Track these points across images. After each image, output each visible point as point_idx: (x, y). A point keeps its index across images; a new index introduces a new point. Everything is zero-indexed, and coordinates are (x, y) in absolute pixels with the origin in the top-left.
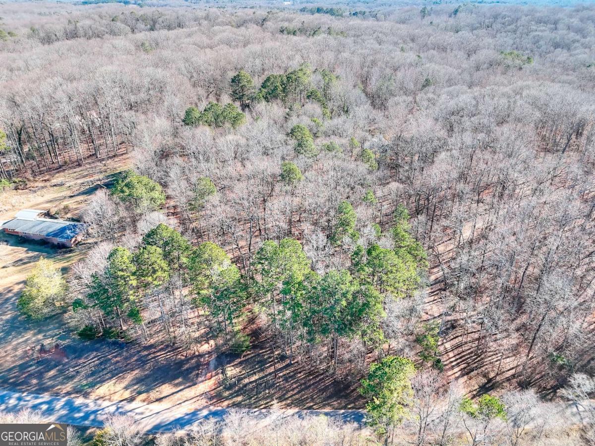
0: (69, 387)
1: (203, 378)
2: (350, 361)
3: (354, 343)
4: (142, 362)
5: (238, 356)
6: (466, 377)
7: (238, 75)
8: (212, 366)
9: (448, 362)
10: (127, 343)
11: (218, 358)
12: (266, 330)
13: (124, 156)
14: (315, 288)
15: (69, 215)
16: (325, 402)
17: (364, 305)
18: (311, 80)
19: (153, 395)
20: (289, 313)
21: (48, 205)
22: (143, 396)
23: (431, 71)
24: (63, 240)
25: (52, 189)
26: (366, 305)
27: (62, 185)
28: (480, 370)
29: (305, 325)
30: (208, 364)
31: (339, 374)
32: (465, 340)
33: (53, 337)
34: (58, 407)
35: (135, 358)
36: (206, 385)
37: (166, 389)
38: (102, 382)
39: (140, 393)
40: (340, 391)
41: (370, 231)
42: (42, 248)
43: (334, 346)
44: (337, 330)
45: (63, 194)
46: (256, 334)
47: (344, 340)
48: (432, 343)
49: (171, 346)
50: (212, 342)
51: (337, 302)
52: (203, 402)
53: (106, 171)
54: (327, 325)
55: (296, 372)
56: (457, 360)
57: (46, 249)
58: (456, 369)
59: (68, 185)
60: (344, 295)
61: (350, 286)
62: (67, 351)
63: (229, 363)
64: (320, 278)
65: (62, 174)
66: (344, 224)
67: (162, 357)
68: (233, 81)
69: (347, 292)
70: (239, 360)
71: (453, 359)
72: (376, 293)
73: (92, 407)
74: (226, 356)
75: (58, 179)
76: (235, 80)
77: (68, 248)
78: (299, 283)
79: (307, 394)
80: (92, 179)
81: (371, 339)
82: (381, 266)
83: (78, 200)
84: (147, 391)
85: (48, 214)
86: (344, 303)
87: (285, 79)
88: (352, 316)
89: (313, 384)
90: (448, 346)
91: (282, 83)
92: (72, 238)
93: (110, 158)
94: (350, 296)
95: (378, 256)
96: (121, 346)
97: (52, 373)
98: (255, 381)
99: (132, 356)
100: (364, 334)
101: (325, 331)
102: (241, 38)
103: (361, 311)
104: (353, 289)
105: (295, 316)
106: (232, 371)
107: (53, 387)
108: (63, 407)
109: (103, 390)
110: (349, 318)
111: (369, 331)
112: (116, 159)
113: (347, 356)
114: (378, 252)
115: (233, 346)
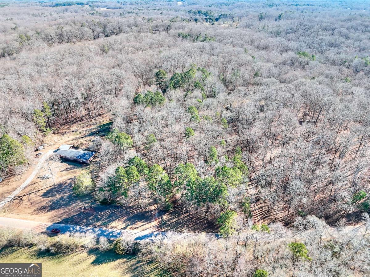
0: (99, 223)
1: (153, 220)
2: (214, 213)
3: (216, 206)
4: (127, 213)
5: (167, 212)
6: (263, 220)
7: (159, 72)
8: (156, 216)
9: (256, 214)
10: (120, 206)
11: (159, 212)
12: (179, 200)
13: (104, 115)
14: (200, 184)
15: (84, 147)
16: (204, 230)
17: (220, 190)
18: (196, 75)
19: (134, 226)
20: (189, 194)
21: (73, 142)
22: (130, 227)
23: (259, 66)
24: (84, 160)
25: (72, 133)
26: (221, 190)
27: (76, 131)
28: (269, 217)
29: (196, 198)
30: (155, 215)
31: (210, 219)
32: (264, 205)
33: (89, 203)
34: (96, 231)
35: (124, 212)
36: (155, 223)
37: (140, 224)
38: (113, 221)
39: (128, 225)
40: (210, 226)
41: (223, 159)
42: (75, 163)
43: (208, 207)
44: (209, 201)
45: (78, 136)
46: (175, 202)
47: (212, 205)
48: (248, 206)
49: (139, 207)
50: (156, 205)
51: (209, 189)
52: (155, 229)
53: (96, 124)
54: (205, 199)
55: (192, 218)
56: (259, 213)
57: (77, 164)
58: (259, 217)
59: (79, 131)
60: (212, 187)
61: (214, 183)
62: (95, 209)
63: (164, 214)
64: (202, 180)
65: (74, 125)
66: (212, 156)
67: (136, 212)
68: (156, 74)
69: (213, 186)
70: (168, 213)
71: (258, 213)
72: (225, 186)
73: (110, 230)
74: (162, 212)
75: (74, 128)
76: (157, 74)
77: (87, 163)
78: (194, 182)
79: (196, 226)
80: (90, 128)
81: (223, 204)
82: (226, 175)
83: (86, 139)
84: (132, 225)
85: (74, 147)
86: (212, 190)
87: (183, 75)
88: (215, 195)
89: (199, 223)
90: (257, 207)
91: (182, 78)
92: (89, 159)
93: (97, 116)
94: (214, 187)
95: (225, 171)
96: (118, 208)
97: (92, 217)
98: (175, 221)
99: (123, 211)
100: (220, 202)
101: (204, 201)
102: (157, 42)
103: (219, 193)
104: (215, 184)
105: (192, 195)
106: (165, 217)
107: (92, 223)
108: (98, 231)
109: (113, 224)
110: (214, 196)
111: (222, 201)
112: (100, 117)
113: (213, 211)
114: (225, 169)
115: (165, 207)
